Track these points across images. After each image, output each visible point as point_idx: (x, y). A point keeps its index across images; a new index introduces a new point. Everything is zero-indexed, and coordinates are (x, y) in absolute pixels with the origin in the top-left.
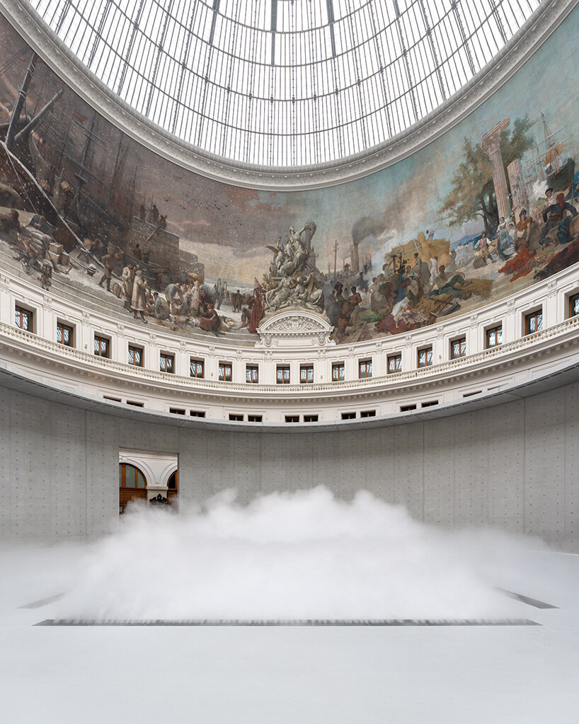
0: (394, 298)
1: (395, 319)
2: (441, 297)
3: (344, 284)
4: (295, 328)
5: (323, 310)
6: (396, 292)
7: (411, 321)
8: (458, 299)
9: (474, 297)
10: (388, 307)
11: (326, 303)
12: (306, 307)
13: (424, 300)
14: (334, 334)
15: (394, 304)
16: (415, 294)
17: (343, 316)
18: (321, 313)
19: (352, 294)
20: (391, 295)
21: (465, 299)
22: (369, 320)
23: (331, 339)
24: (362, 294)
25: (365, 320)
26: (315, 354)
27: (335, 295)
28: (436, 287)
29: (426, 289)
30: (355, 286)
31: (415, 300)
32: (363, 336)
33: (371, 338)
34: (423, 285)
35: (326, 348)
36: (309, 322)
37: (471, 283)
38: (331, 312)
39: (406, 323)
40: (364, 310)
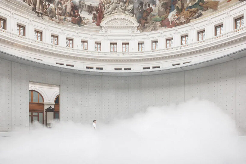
0: (169, 10)
1: (170, 20)
2: (193, 9)
3: (144, 2)
4: (119, 24)
5: (134, 15)
6: (170, 7)
7: (178, 22)
8: (201, 11)
9: (209, 10)
10: (166, 14)
11: (135, 12)
12: (125, 14)
13: (184, 11)
14: (139, 28)
15: (169, 13)
16: (180, 8)
17: (143, 19)
18: (133, 16)
19: (148, 7)
20: (168, 8)
21: (205, 11)
22: (157, 21)
23: (137, 30)
24: (153, 8)
25: (154, 21)
26: (130, 37)
27: (140, 7)
28: (190, 5)
29: (185, 5)
30: (150, 3)
31: (180, 11)
32: (154, 29)
33: (157, 29)
34: (184, 4)
35: (135, 34)
36: (127, 21)
37: (208, 3)
38: (137, 16)
39: (175, 22)
40: (154, 15)
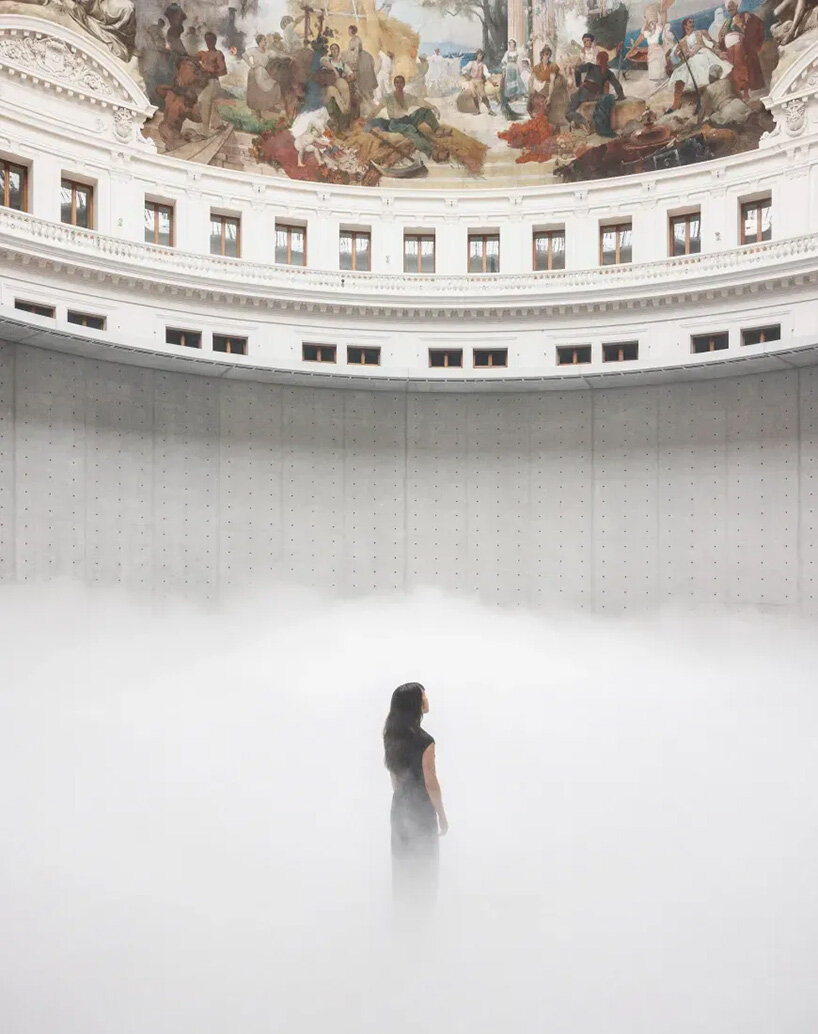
0: (299, 99)
1: (298, 145)
2: (393, 136)
3: (190, 15)
5: (131, 54)
6: (305, 88)
7: (331, 164)
8: (423, 156)
9: (454, 164)
10: (283, 112)
11: (140, 40)
12: (88, 29)
13: (359, 129)
14: (154, 127)
15: (298, 110)
16: (342, 109)
17: (178, 91)
18: (126, 59)
19: (204, 47)
20: (292, 90)
21: (438, 160)
22: (239, 125)
23: (145, 133)
24: (229, 59)
25: (230, 120)
26: (104, 158)
27: (165, 30)
28: (384, 114)
29: (366, 109)
30: (215, 32)
31: (342, 122)
32: (222, 156)
33: (240, 166)
34: (361, 98)
35: (134, 154)
36: (94, 69)
37: (450, 134)
38: (149, 67)
39: (321, 163)
40: (229, 96)
